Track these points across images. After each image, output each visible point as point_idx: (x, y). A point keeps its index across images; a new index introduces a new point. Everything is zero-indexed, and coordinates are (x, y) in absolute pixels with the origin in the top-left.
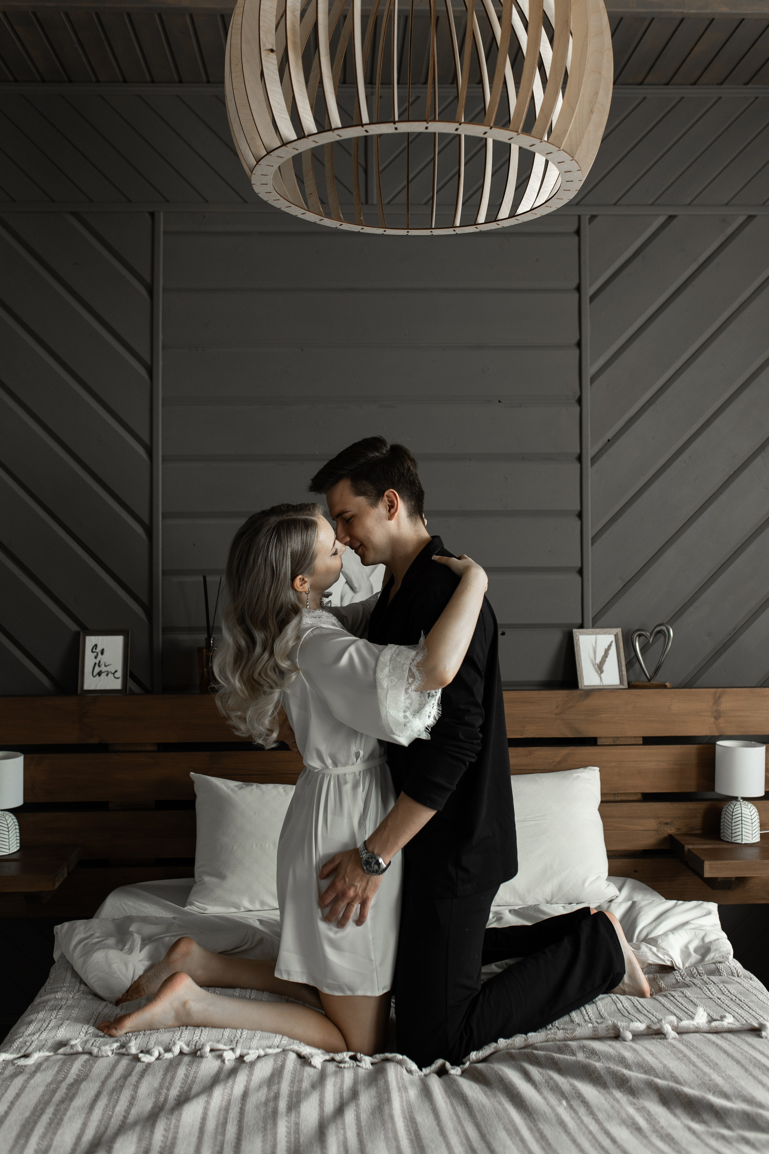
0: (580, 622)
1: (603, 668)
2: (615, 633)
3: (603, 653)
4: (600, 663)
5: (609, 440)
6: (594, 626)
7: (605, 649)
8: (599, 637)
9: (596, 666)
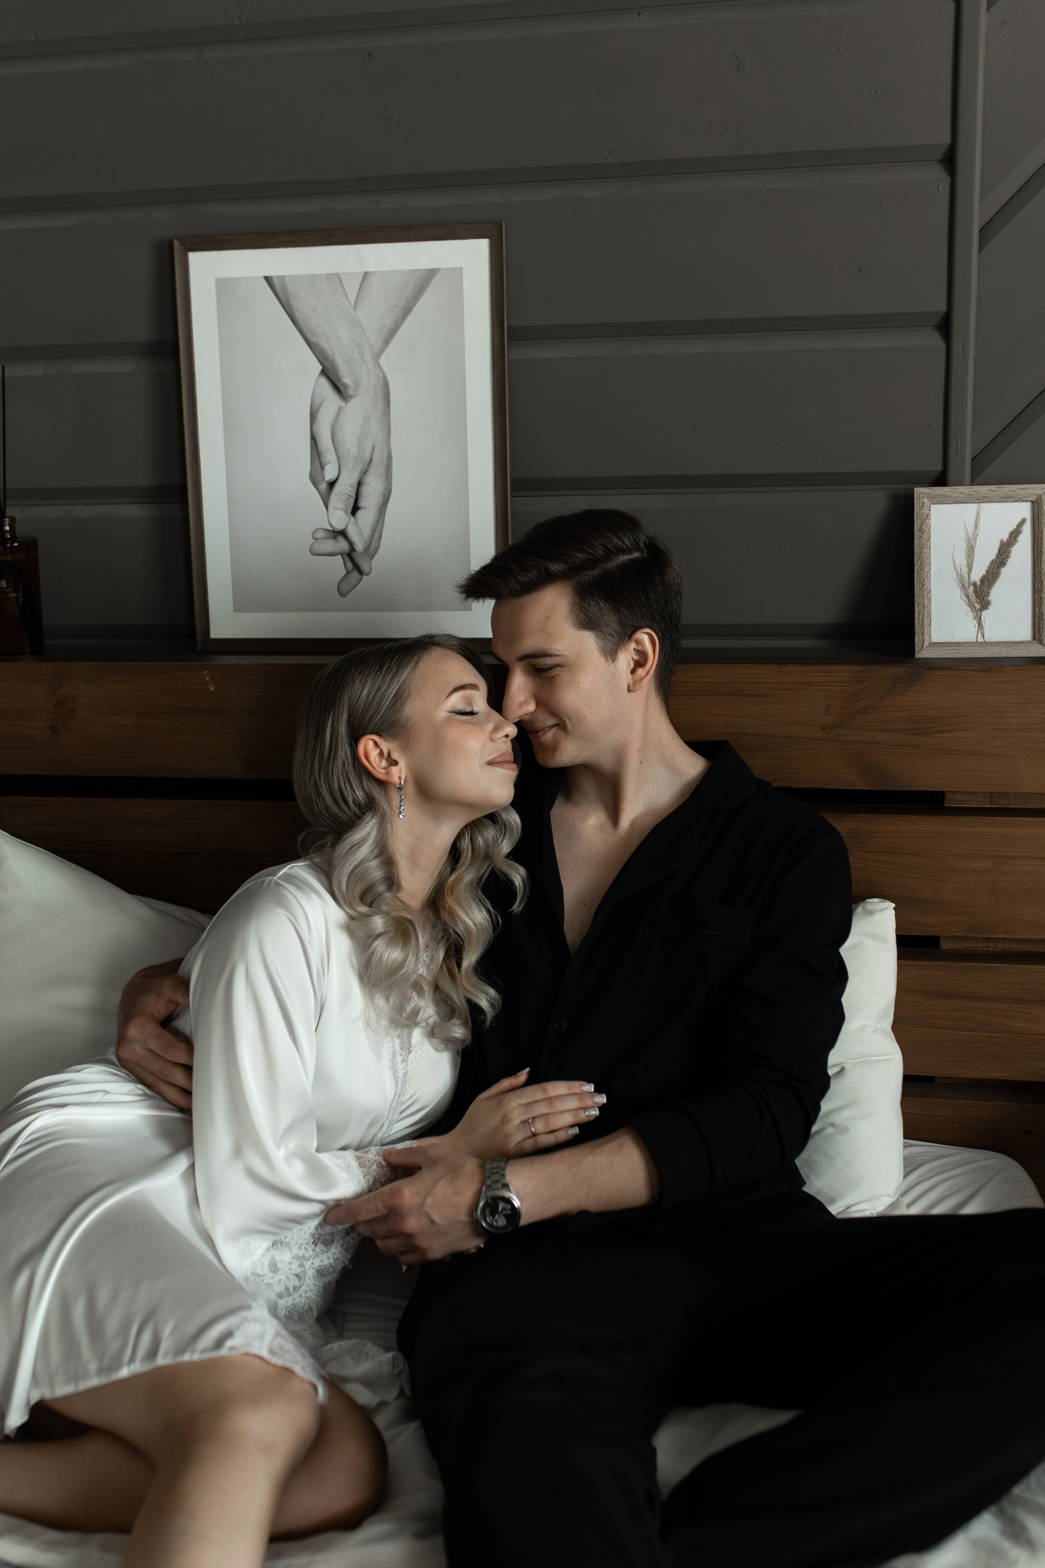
0: (938, 467)
1: (988, 594)
2: (1034, 498)
3: (992, 554)
4: (982, 580)
6: (975, 480)
7: (1002, 541)
8: (986, 507)
9: (973, 588)
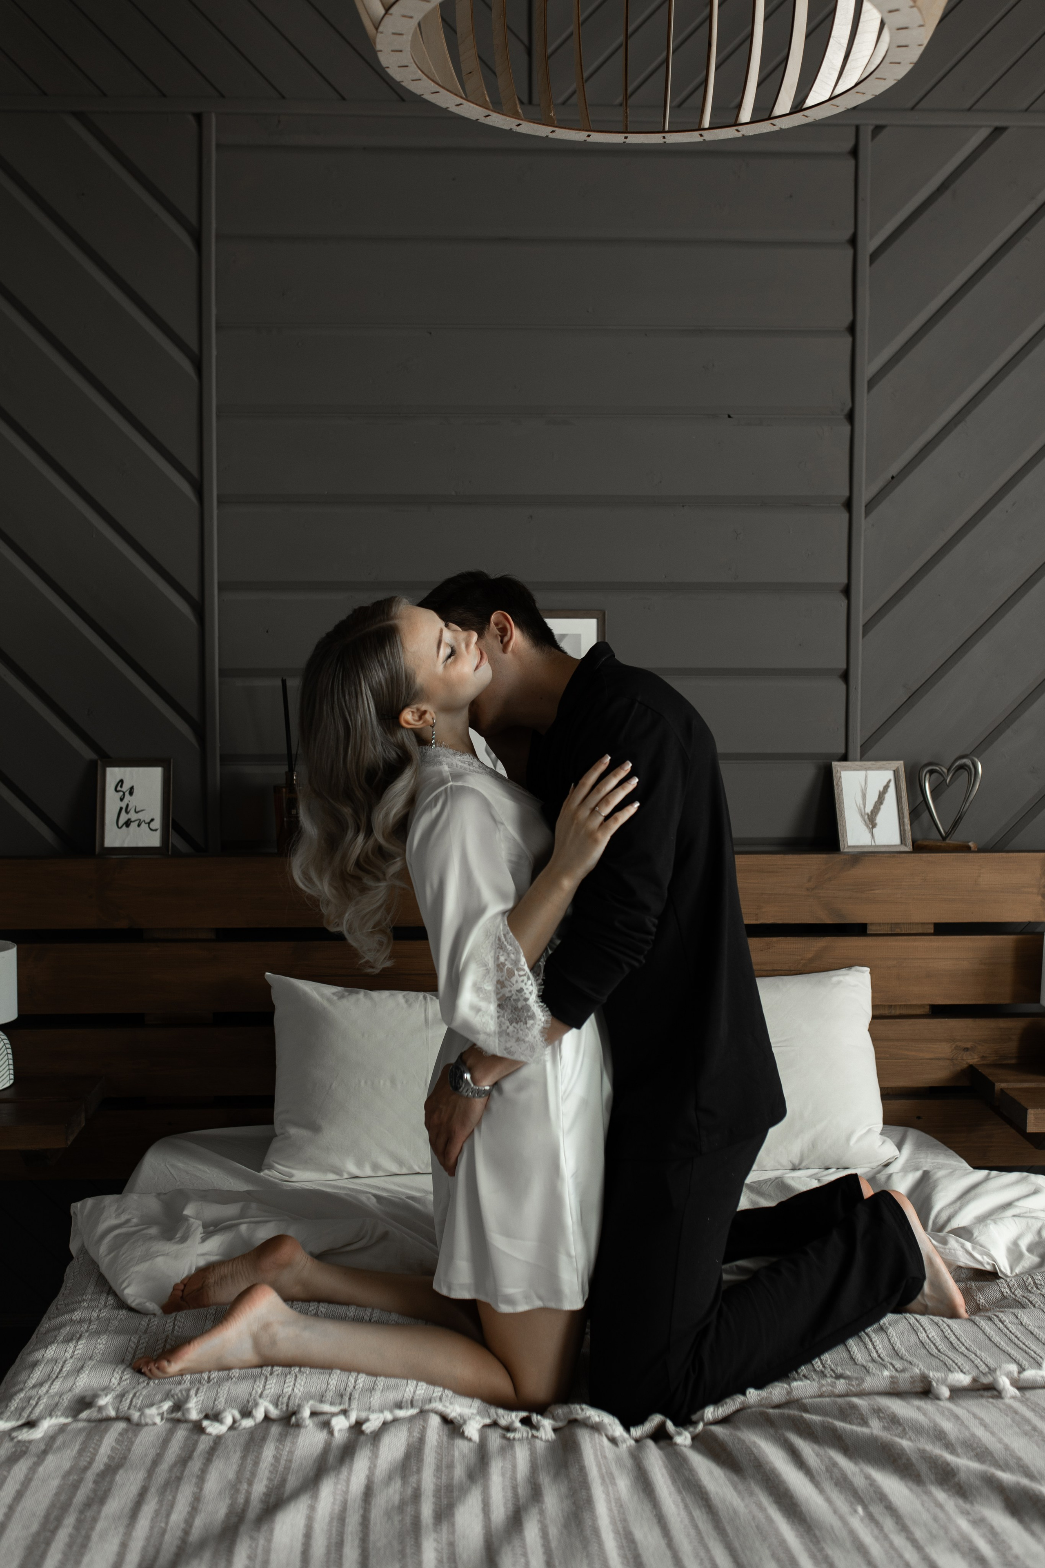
0: (843, 751)
1: (875, 820)
2: (894, 769)
3: (876, 798)
4: (872, 812)
5: (893, 478)
6: (862, 758)
7: (880, 792)
8: (870, 773)
9: (866, 817)
